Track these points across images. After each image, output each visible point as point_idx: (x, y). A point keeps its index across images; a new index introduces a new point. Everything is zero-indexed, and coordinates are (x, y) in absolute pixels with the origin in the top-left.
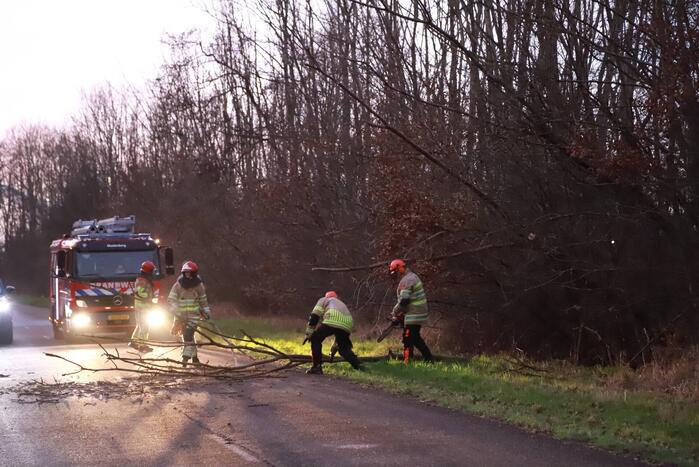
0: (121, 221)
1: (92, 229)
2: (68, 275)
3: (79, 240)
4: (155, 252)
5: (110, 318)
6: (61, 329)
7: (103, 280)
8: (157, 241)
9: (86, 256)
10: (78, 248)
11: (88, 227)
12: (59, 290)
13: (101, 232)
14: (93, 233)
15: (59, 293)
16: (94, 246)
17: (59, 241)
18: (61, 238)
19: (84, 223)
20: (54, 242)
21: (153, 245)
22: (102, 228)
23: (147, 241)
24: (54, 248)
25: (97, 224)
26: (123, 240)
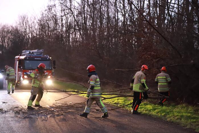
0: (39, 51)
1: (30, 53)
2: (22, 68)
3: (26, 56)
6: (18, 84)
7: (33, 70)
8: (51, 58)
9: (28, 62)
10: (25, 59)
11: (28, 52)
12: (18, 72)
13: (33, 54)
14: (30, 54)
15: (18, 73)
16: (30, 58)
17: (18, 56)
18: (18, 55)
19: (26, 51)
20: (16, 57)
21: (49, 59)
22: (33, 53)
23: (47, 57)
24: (16, 59)
25: (31, 51)
26: (40, 57)
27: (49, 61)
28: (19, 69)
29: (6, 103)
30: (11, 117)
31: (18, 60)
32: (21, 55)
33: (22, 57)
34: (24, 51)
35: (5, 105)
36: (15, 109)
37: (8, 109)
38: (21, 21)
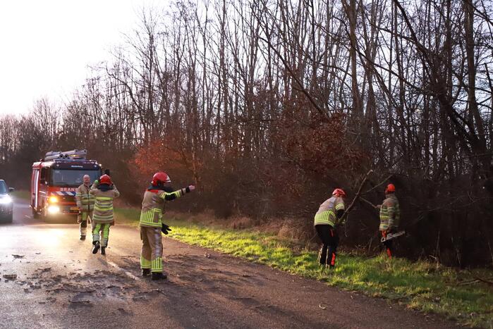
0: (79, 152)
1: (61, 156)
2: (46, 183)
3: (54, 162)
4: (99, 171)
5: (72, 209)
6: (39, 213)
7: (67, 186)
8: (100, 165)
9: (58, 172)
10: (53, 167)
11: (58, 155)
12: (38, 190)
13: (66, 159)
14: (62, 158)
15: (38, 193)
16: (63, 166)
17: (39, 163)
18: (39, 161)
19: (54, 153)
20: (35, 163)
21: (98, 167)
22: (66, 156)
23: (95, 164)
24: (35, 167)
25: (64, 154)
26: (81, 164)
27: (97, 170)
28: (41, 185)
29: (22, 257)
30: (40, 303)
31: (38, 170)
32: (43, 161)
33: (48, 164)
34: (48, 153)
35: (21, 264)
36: (45, 275)
37: (27, 276)
38: (37, 109)
